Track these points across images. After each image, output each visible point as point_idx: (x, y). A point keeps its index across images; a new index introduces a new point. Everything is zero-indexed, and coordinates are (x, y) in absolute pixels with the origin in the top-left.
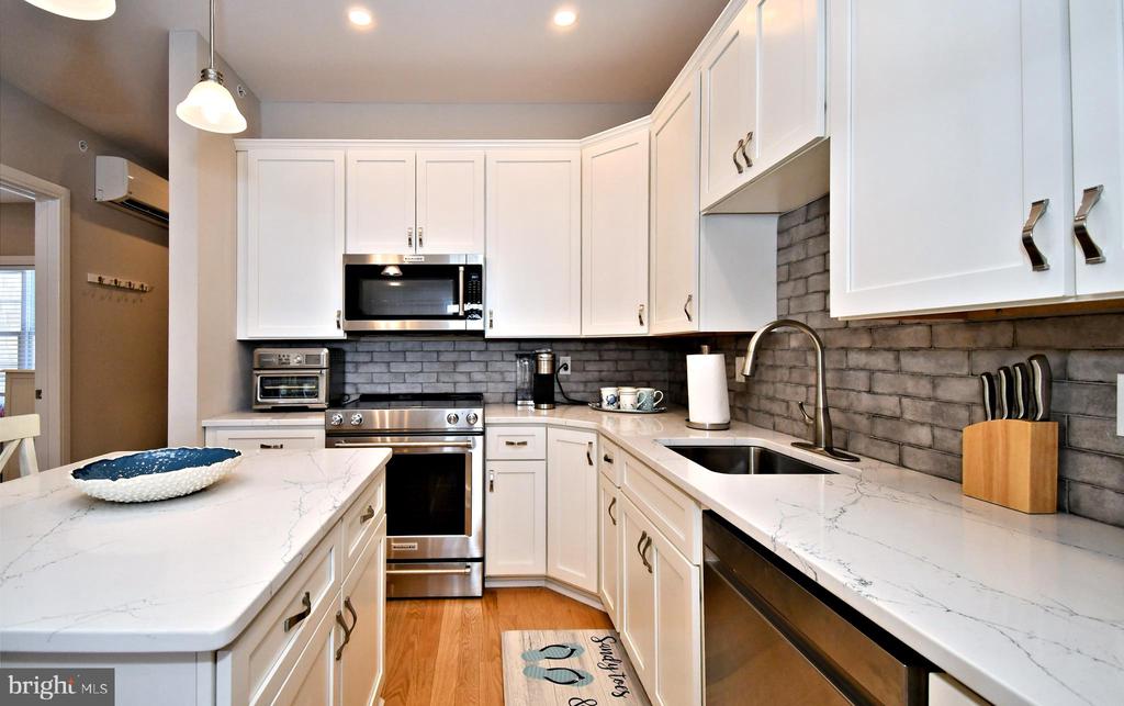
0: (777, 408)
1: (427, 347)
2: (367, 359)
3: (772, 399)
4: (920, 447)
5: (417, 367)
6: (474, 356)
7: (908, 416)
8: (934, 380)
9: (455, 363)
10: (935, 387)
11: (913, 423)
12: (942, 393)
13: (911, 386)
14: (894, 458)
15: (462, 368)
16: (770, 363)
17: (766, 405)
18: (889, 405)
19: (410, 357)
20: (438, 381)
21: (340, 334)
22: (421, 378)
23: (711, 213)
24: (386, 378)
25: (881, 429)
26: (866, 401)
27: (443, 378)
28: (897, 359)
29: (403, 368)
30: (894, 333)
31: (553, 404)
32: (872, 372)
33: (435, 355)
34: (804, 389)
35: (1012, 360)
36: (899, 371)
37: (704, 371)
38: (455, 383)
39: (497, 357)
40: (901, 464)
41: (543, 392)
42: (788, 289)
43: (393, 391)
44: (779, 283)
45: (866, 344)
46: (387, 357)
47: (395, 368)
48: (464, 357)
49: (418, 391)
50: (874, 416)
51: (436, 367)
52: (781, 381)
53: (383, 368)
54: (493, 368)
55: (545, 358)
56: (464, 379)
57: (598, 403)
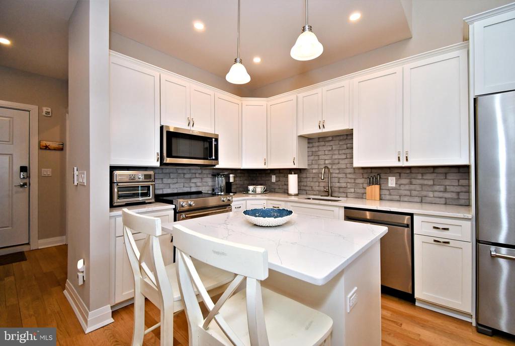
0: (307, 188)
1: (180, 171)
3: (306, 186)
4: (351, 193)
5: (175, 181)
6: (197, 175)
7: (348, 187)
8: (355, 179)
9: (190, 179)
10: (355, 180)
11: (350, 188)
12: (357, 181)
13: (349, 181)
14: (345, 196)
15: (193, 181)
16: (305, 177)
17: (304, 188)
18: (344, 185)
20: (184, 187)
21: (158, 164)
22: (177, 186)
23: (300, 136)
24: (161, 186)
25: (341, 190)
26: (338, 185)
27: (186, 185)
28: (346, 175)
29: (169, 181)
30: (345, 170)
32: (339, 178)
33: (182, 175)
34: (318, 183)
35: (373, 175)
36: (346, 178)
38: (191, 187)
39: (205, 176)
40: (347, 197)
42: (312, 158)
43: (165, 193)
44: (308, 156)
45: (337, 172)
47: (165, 181)
48: (194, 176)
50: (339, 188)
51: (183, 180)
52: (309, 181)
53: (160, 181)
54: (205, 180)
55: (231, 176)
56: (193, 185)
57: (246, 191)
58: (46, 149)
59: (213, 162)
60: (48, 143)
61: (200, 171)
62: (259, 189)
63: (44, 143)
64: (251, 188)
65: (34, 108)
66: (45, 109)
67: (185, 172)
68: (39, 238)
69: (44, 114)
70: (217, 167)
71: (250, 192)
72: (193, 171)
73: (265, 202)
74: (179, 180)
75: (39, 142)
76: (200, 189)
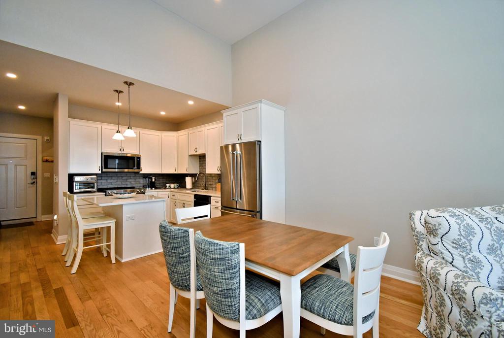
0: (199, 185)
1: (119, 175)
2: (100, 178)
5: (116, 181)
6: (132, 178)
9: (127, 179)
15: (129, 181)
17: (197, 185)
19: (113, 178)
21: (100, 172)
22: (117, 183)
23: (189, 155)
24: (106, 184)
27: (124, 183)
29: (112, 181)
31: (156, 188)
32: (210, 179)
33: (121, 177)
37: (188, 180)
39: (138, 178)
41: (152, 186)
45: (209, 176)
46: (106, 178)
47: (109, 181)
48: (129, 178)
49: (116, 187)
51: (121, 180)
53: (105, 181)
54: (137, 180)
55: (153, 178)
56: (129, 183)
57: (166, 187)
58: (46, 162)
59: (137, 170)
60: (47, 158)
61: (134, 175)
62: (172, 186)
63: (45, 158)
64: (168, 185)
65: (39, 138)
66: (46, 138)
67: (123, 175)
68: (42, 215)
69: (45, 140)
70: (141, 173)
71: (167, 187)
72: (129, 175)
73: (169, 193)
74: (118, 180)
75: (42, 158)
76: (134, 186)
